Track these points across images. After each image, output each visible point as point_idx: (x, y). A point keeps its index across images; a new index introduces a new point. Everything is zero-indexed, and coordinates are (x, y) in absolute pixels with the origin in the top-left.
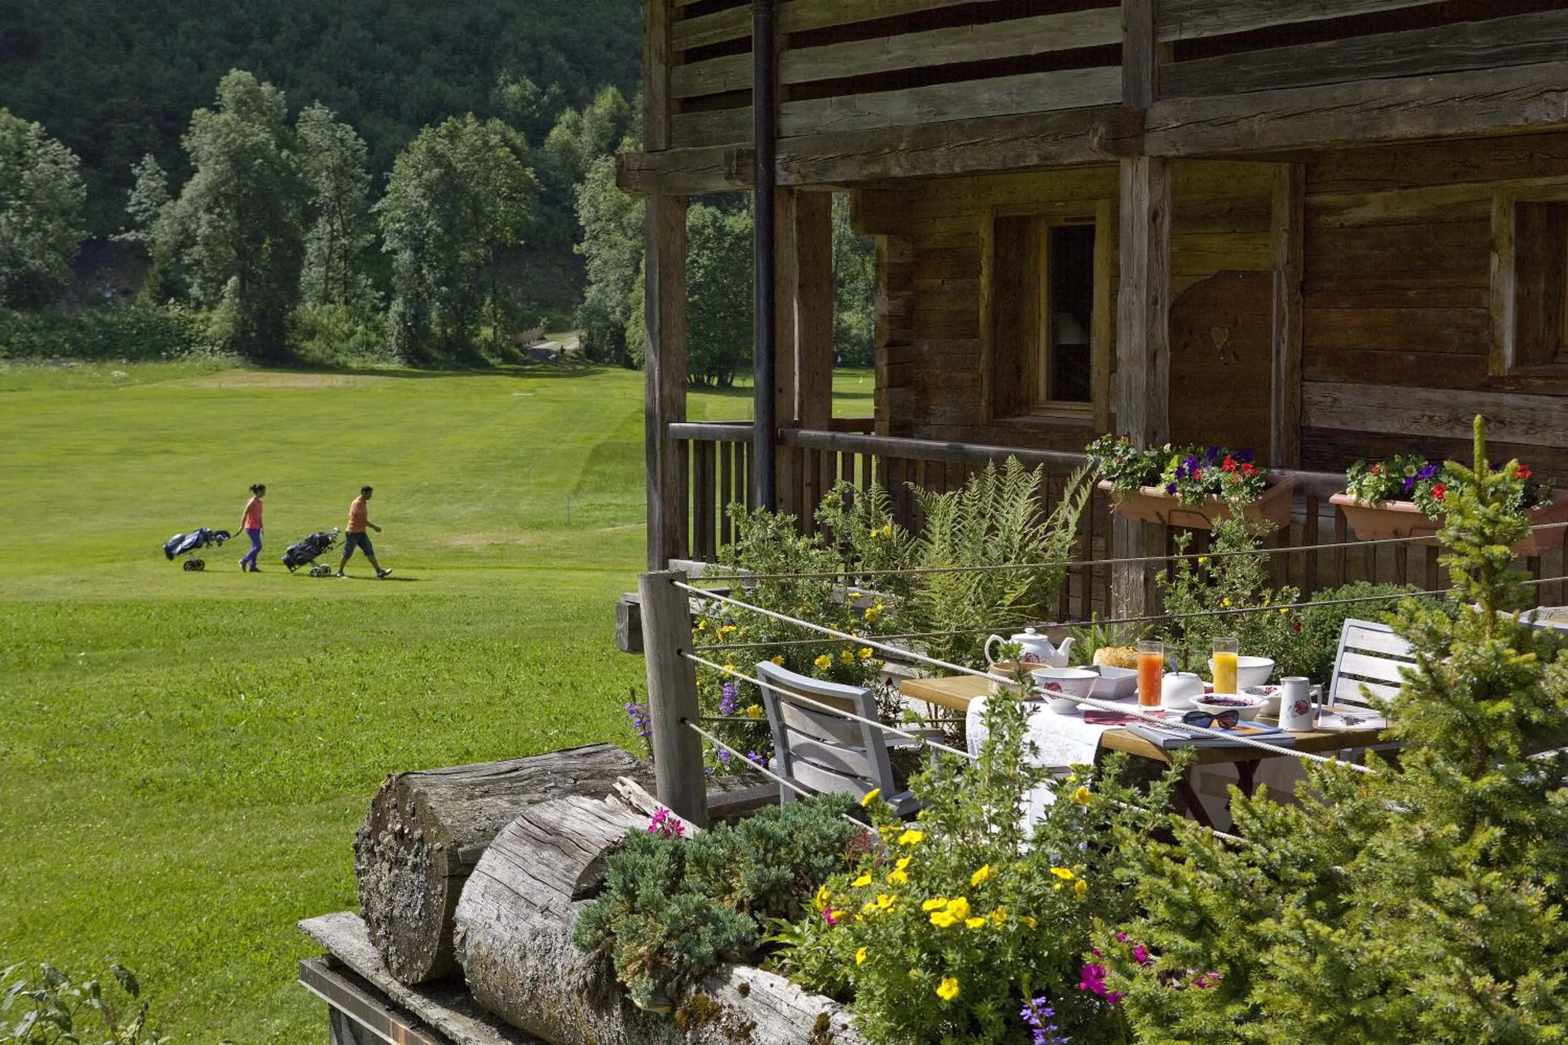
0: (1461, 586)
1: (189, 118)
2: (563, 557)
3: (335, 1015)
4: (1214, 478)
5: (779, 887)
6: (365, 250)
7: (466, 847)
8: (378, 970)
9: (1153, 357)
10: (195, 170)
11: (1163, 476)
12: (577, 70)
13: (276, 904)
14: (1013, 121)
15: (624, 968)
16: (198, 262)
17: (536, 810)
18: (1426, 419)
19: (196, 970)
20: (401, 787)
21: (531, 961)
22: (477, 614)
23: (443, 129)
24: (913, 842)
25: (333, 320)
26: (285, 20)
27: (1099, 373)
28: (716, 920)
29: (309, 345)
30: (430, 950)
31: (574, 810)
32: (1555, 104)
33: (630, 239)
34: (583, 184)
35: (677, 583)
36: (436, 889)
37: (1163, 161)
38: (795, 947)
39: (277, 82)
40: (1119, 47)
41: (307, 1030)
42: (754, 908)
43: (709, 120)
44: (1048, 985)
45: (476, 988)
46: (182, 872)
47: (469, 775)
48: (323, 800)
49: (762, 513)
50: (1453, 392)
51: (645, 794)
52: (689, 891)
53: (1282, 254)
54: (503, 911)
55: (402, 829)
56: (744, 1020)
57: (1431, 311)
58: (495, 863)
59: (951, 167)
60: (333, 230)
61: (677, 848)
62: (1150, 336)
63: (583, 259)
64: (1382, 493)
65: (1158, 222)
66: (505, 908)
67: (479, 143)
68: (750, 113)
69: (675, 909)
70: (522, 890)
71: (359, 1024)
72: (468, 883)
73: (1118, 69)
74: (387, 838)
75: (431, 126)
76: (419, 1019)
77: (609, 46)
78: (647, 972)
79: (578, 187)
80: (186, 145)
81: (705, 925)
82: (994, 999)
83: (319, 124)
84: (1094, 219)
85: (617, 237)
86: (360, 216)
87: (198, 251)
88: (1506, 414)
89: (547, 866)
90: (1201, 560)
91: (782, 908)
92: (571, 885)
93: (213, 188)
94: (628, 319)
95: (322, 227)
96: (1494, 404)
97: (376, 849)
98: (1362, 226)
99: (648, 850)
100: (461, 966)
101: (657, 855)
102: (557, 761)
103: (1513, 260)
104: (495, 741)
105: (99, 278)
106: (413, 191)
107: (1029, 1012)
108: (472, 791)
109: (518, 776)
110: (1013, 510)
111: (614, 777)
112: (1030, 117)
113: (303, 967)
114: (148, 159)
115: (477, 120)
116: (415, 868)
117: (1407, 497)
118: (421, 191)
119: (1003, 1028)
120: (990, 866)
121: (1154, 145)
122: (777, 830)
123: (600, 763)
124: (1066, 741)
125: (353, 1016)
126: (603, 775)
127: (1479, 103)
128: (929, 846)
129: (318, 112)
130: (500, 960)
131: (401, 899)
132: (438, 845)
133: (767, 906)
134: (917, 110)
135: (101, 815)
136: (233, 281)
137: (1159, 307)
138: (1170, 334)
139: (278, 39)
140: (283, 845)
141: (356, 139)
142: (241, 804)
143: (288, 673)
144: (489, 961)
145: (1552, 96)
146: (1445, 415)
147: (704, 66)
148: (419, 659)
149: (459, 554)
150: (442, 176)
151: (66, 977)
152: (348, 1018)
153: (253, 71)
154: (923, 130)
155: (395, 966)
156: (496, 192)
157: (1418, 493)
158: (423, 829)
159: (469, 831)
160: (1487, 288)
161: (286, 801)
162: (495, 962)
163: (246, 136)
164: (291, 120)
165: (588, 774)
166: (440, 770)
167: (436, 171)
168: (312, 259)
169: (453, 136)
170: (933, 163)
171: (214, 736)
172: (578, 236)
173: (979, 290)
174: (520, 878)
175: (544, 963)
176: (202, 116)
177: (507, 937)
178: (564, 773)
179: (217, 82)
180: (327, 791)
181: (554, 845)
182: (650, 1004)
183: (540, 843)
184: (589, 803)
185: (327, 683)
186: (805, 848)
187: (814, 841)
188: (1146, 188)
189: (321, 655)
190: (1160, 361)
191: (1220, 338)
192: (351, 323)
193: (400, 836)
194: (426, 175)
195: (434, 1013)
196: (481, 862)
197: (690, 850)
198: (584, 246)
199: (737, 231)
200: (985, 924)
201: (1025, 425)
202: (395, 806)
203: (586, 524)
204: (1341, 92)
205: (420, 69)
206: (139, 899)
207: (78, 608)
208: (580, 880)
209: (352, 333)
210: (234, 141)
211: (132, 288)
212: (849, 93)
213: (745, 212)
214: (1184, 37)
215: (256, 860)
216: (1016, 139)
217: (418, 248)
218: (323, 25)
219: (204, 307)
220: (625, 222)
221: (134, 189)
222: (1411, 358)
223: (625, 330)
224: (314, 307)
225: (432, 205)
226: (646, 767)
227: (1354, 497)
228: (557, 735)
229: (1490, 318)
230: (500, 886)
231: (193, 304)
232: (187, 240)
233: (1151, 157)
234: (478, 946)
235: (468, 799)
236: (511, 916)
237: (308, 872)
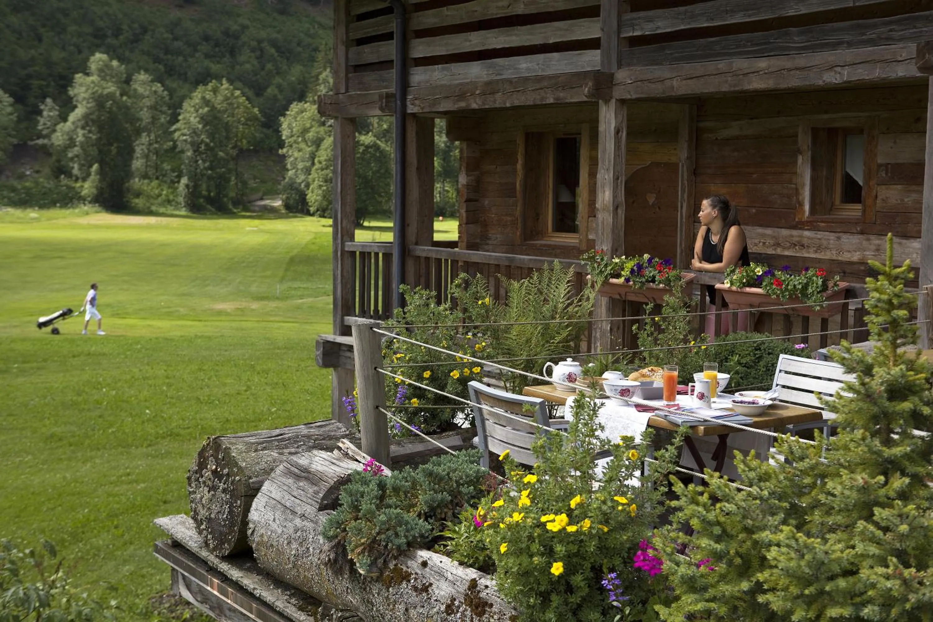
0: (876, 334)
1: (73, 78)
2: (275, 315)
3: (175, 573)
4: (651, 274)
5: (442, 504)
6: (167, 151)
7: (254, 479)
8: (201, 548)
9: (616, 208)
10: (75, 107)
11: (623, 273)
12: (282, 57)
13: (125, 503)
14: (539, 79)
15: (353, 551)
16: (77, 156)
17: (294, 458)
18: (761, 244)
19: (82, 539)
20: (216, 445)
21: (294, 546)
22: (231, 345)
23: (210, 86)
24: (532, 481)
25: (150, 188)
26: (125, 27)
27: (582, 218)
28: (407, 523)
29: (137, 201)
30: (233, 538)
31: (317, 459)
32: (840, 73)
33: (309, 147)
34: (284, 117)
35: (375, 329)
36: (236, 503)
37: (622, 102)
38: (454, 539)
39: (121, 60)
40: (599, 39)
41: (144, 571)
42: (427, 517)
43: (370, 77)
44: (613, 565)
45: (260, 559)
46: (73, 485)
47: (254, 438)
48: (149, 445)
49: (419, 290)
50: (777, 229)
51: (357, 450)
52: (390, 506)
53: (684, 154)
54: (277, 516)
55: (216, 469)
56: (425, 582)
57: (765, 186)
58: (272, 489)
59: (505, 104)
60: (150, 140)
61: (381, 482)
62: (615, 197)
63: (284, 157)
64: (744, 283)
65: (620, 134)
66: (278, 514)
67: (229, 95)
68: (393, 74)
69: (383, 518)
70: (288, 504)
71: (189, 579)
72: (255, 499)
73: (598, 51)
74: (207, 474)
75: (203, 85)
76: (226, 577)
77: (299, 45)
78: (366, 554)
79: (282, 119)
80: (71, 93)
81: (401, 527)
82: (582, 573)
83: (144, 83)
84: (580, 134)
85: (303, 146)
86: (164, 133)
87: (77, 150)
88: (805, 241)
89: (303, 490)
90: (656, 319)
91: (443, 516)
92: (317, 502)
93: (86, 117)
94: (308, 189)
95: (144, 139)
96: (799, 236)
97: (200, 480)
98: (727, 140)
99: (366, 483)
100: (252, 548)
101: (371, 486)
102: (303, 430)
103: (810, 159)
104: (242, 415)
105: (23, 164)
106: (194, 120)
107: (607, 582)
108: (255, 447)
109: (283, 438)
110: (557, 290)
111: (338, 439)
112: (550, 77)
113: (156, 546)
114: (49, 101)
115: (228, 82)
116: (224, 491)
117: (759, 286)
118: (198, 119)
119: (587, 590)
120: (581, 495)
121: (618, 93)
122: (441, 471)
123: (329, 431)
124: (628, 422)
125: (186, 574)
126: (330, 438)
127: (798, 72)
128: (541, 484)
129: (142, 77)
130: (275, 544)
131: (215, 508)
132: (237, 478)
133: (435, 515)
134: (485, 72)
135: (28, 453)
136: (95, 167)
137: (619, 181)
138: (625, 195)
139: (121, 37)
140: (128, 470)
141: (163, 91)
142: (104, 448)
143: (128, 377)
144: (268, 545)
145: (838, 69)
146: (772, 242)
147: (367, 49)
148: (200, 370)
149: (220, 313)
150: (209, 111)
151: (16, 547)
152: (183, 575)
153: (107, 53)
154: (488, 84)
155: (211, 546)
156: (239, 121)
157: (764, 284)
158: (229, 468)
159: (256, 470)
160: (796, 173)
161: (129, 446)
162: (272, 545)
163: (104, 88)
164: (128, 81)
165: (322, 438)
166: (237, 435)
167: (206, 109)
168: (139, 155)
169: (215, 91)
170: (495, 101)
171: (89, 410)
172: (281, 145)
173: (516, 172)
174: (287, 498)
175: (302, 546)
176: (80, 78)
177: (280, 531)
178: (309, 437)
179: (88, 59)
180: (151, 441)
181: (306, 479)
182: (369, 571)
183: (298, 477)
184: (324, 454)
185: (150, 382)
186: (457, 482)
187: (462, 478)
188: (613, 115)
189: (147, 367)
190: (620, 211)
191: (651, 199)
192: (159, 189)
193: (215, 472)
194: (201, 111)
195: (235, 574)
196: (263, 488)
197: (389, 483)
198: (285, 150)
199: (366, 143)
200: (578, 529)
201: (541, 245)
202: (212, 455)
203: (287, 298)
204: (722, 65)
205: (197, 55)
206: (49, 500)
207: (13, 341)
208: (323, 499)
209: (160, 195)
210: (97, 91)
211: (41, 169)
212: (447, 63)
213: (370, 133)
214: (635, 34)
215: (114, 478)
216: (541, 89)
217: (196, 151)
218: (145, 31)
219: (80, 180)
220: (307, 138)
221: (42, 116)
222: (754, 211)
223: (306, 195)
224: (140, 181)
225: (204, 127)
226: (354, 434)
227: (729, 285)
228: (276, 411)
229: (797, 189)
230: (275, 502)
231: (74, 178)
232: (72, 143)
233: (617, 100)
234: (262, 536)
235: (255, 452)
236: (281, 519)
237: (143, 485)
